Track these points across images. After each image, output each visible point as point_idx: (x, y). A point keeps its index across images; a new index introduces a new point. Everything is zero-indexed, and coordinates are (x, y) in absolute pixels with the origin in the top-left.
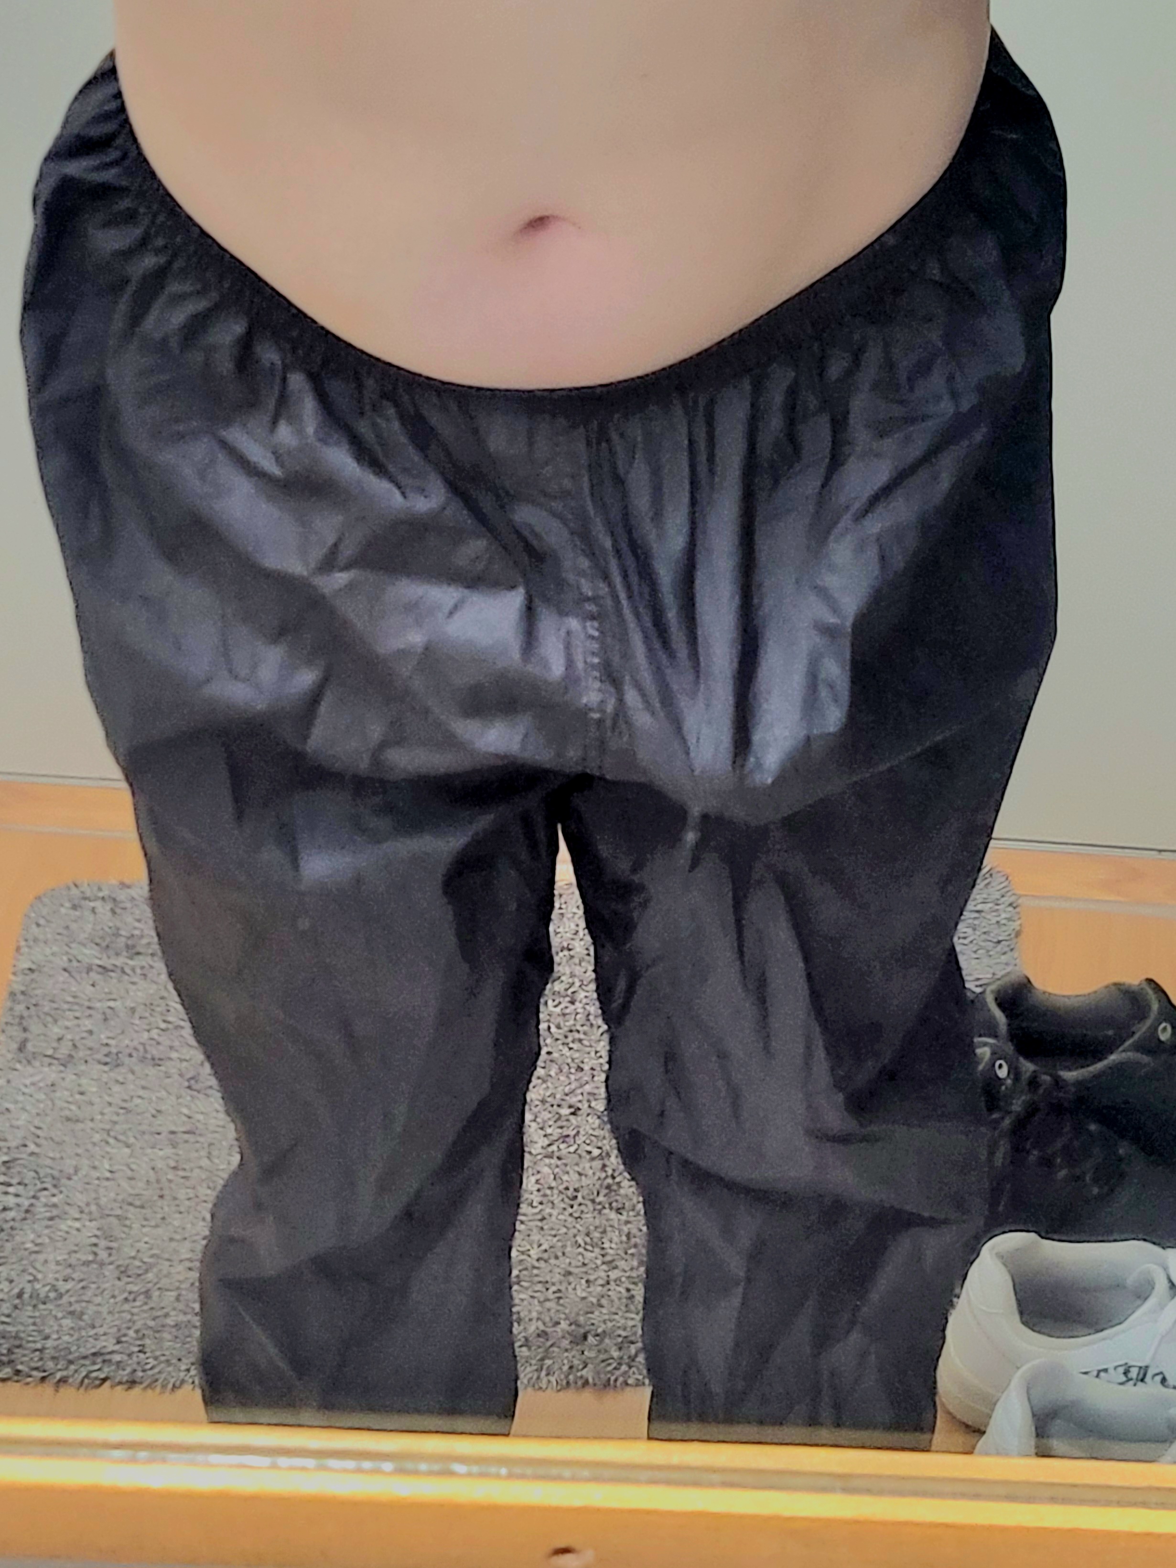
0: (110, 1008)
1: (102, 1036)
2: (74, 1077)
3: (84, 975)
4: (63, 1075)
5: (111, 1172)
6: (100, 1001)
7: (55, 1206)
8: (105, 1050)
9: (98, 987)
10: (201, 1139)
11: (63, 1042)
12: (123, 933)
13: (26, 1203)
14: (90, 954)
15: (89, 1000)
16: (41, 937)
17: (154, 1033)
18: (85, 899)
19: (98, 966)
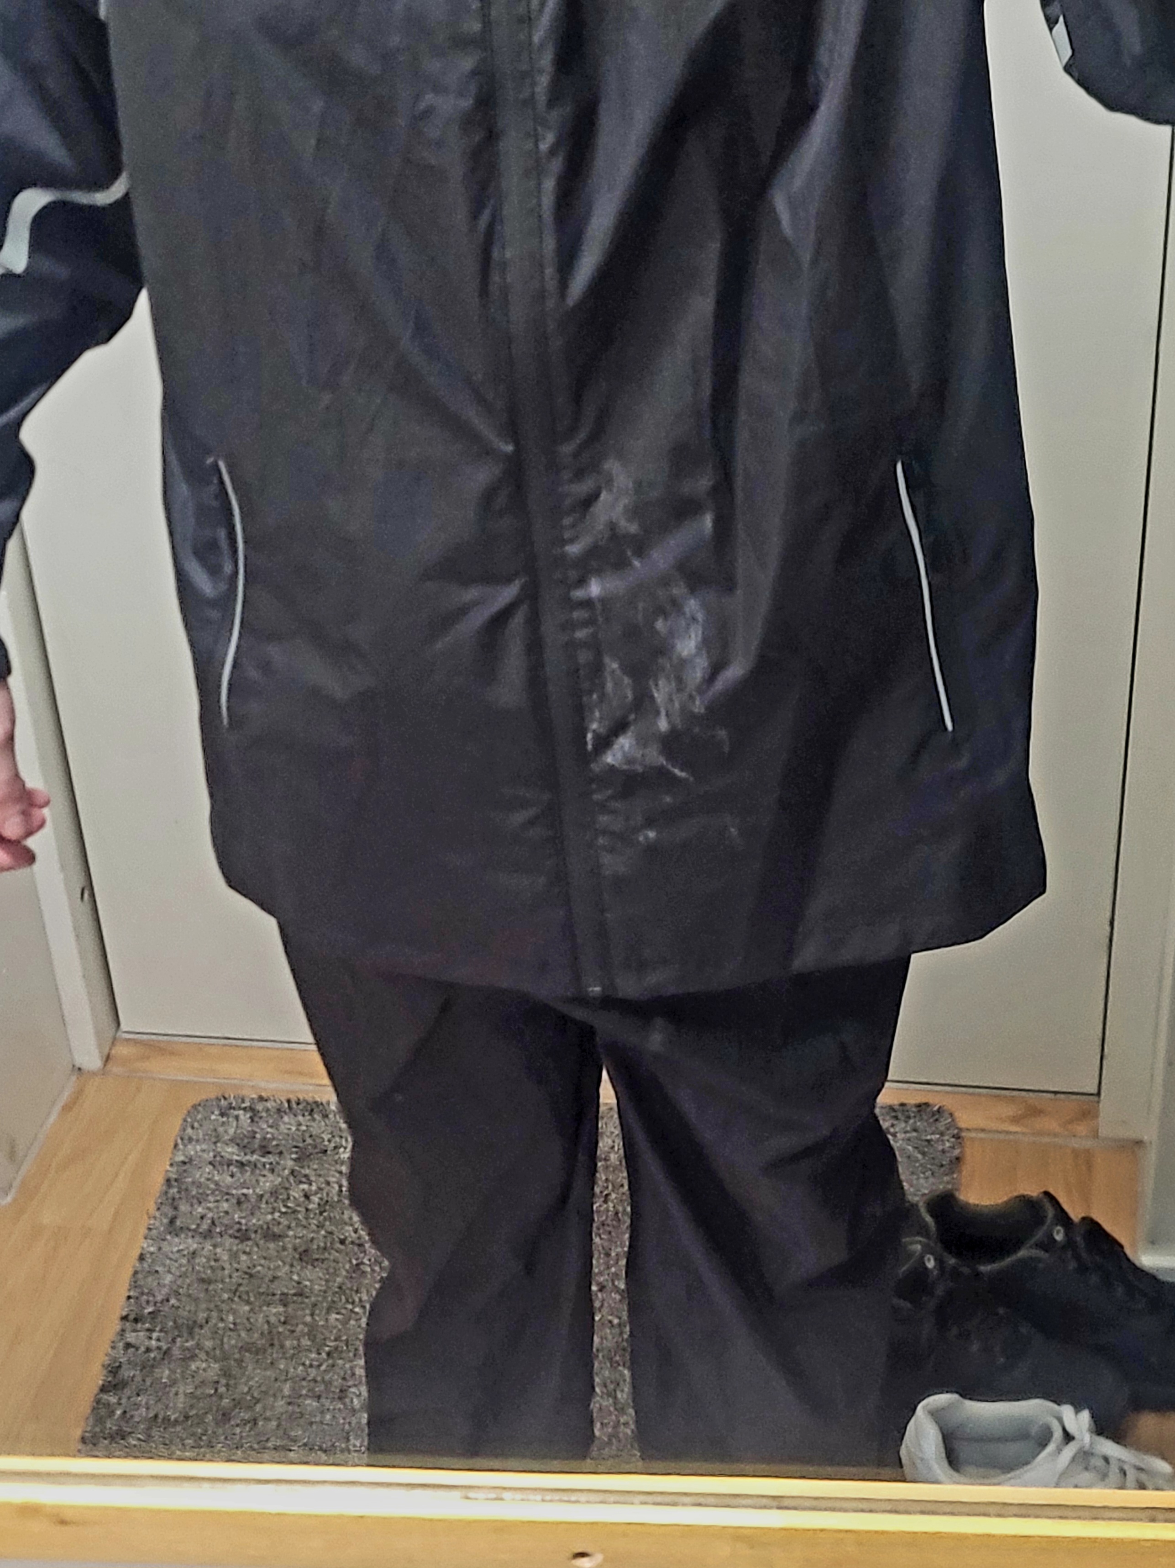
0: (244, 1194)
1: (236, 1216)
2: (211, 1248)
3: (225, 1167)
4: (201, 1246)
6: (235, 1188)
8: (237, 1226)
9: (235, 1179)
10: (307, 1300)
11: (205, 1221)
13: (165, 1346)
14: (231, 1152)
16: (194, 1137)
17: (277, 1215)
18: (231, 1107)
19: (237, 1161)
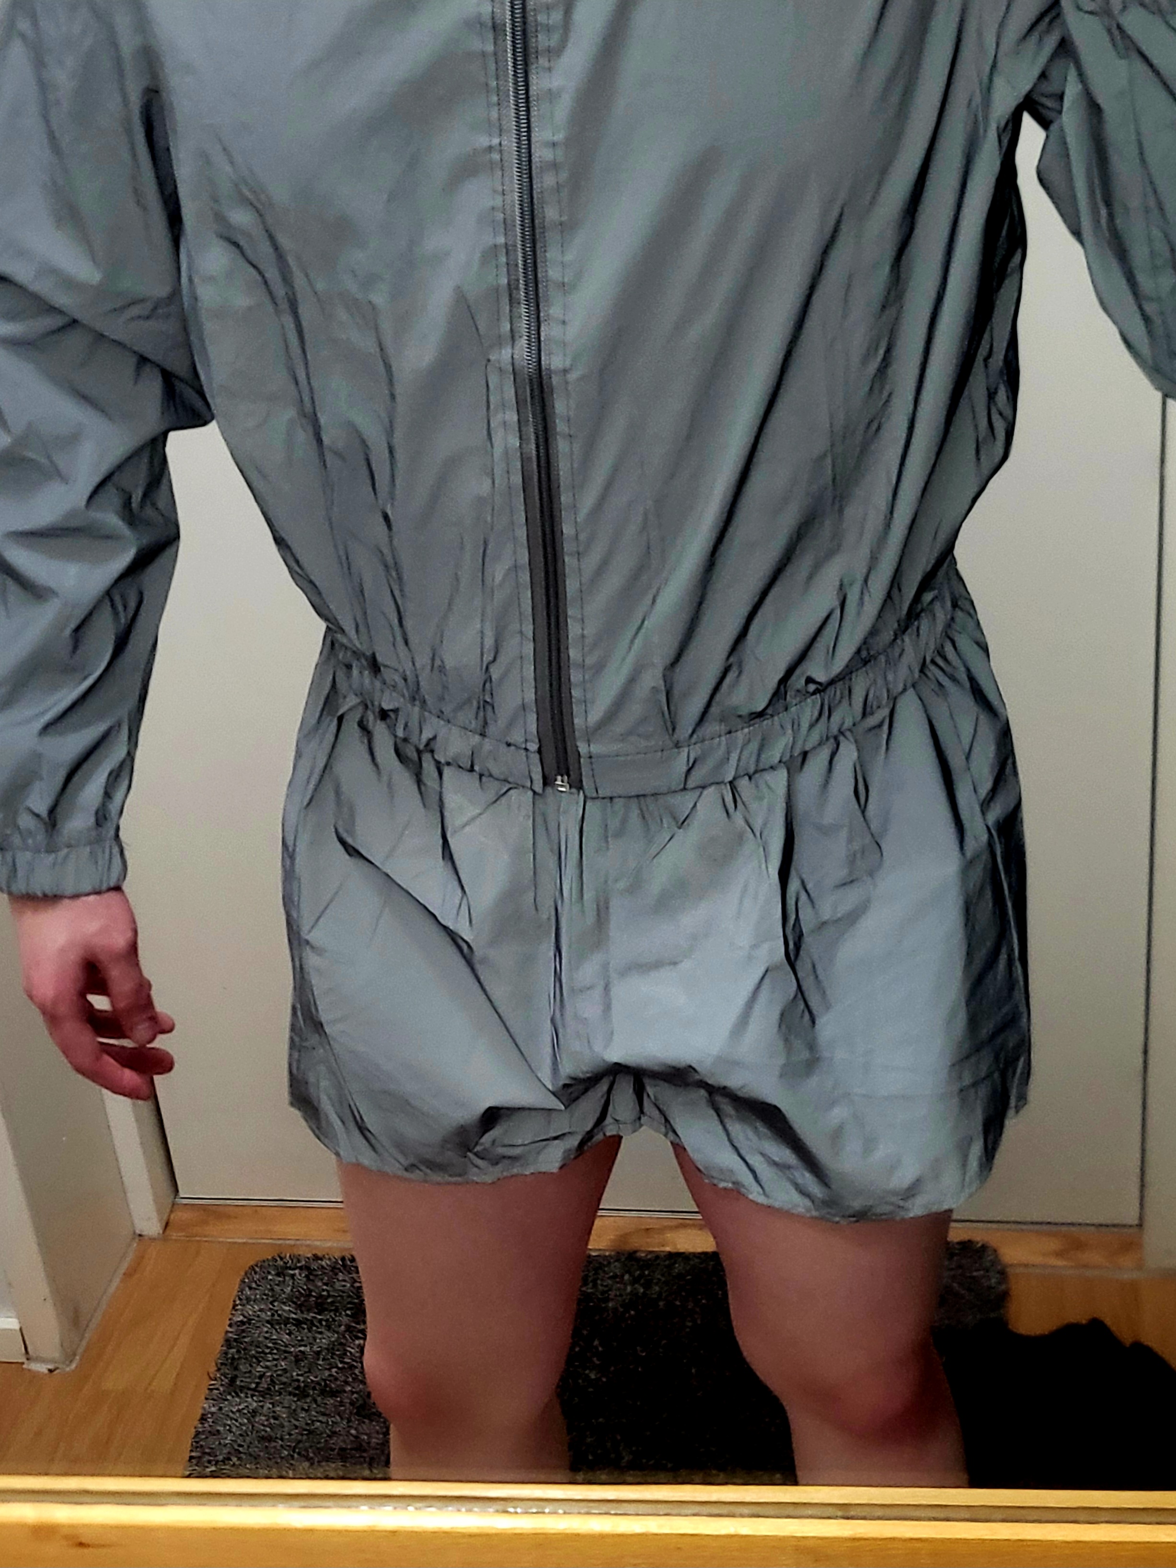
0: (300, 1351)
1: (295, 1374)
3: (283, 1326)
6: (293, 1346)
10: (365, 1455)
12: (314, 1294)
15: (286, 1346)
16: (253, 1297)
17: (334, 1370)
18: (287, 1268)
19: (293, 1319)
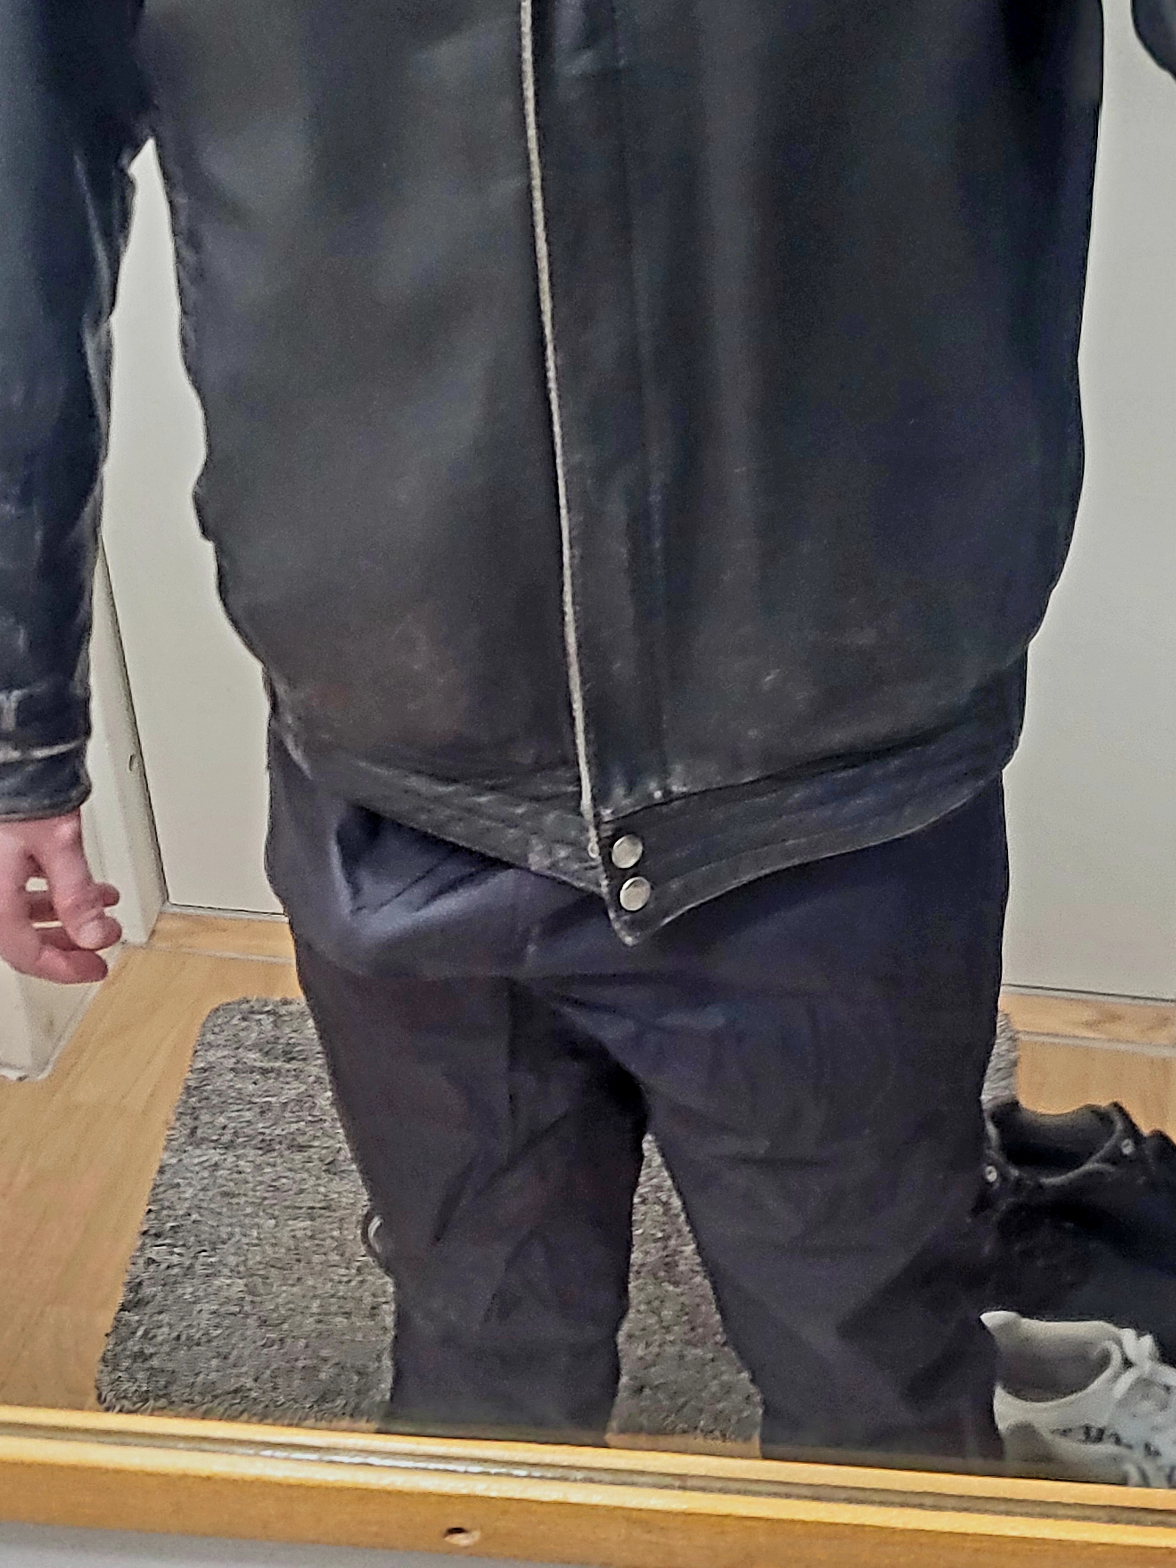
0: (267, 1103)
1: (259, 1126)
3: (248, 1074)
4: (223, 1157)
5: (259, 1239)
6: (258, 1097)
7: (212, 1265)
9: (258, 1086)
10: (334, 1214)
11: (227, 1131)
12: (281, 1041)
13: (188, 1263)
14: (253, 1057)
15: (251, 1096)
16: (215, 1043)
17: (302, 1124)
18: (253, 1012)
19: (260, 1068)
